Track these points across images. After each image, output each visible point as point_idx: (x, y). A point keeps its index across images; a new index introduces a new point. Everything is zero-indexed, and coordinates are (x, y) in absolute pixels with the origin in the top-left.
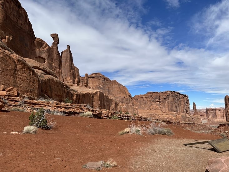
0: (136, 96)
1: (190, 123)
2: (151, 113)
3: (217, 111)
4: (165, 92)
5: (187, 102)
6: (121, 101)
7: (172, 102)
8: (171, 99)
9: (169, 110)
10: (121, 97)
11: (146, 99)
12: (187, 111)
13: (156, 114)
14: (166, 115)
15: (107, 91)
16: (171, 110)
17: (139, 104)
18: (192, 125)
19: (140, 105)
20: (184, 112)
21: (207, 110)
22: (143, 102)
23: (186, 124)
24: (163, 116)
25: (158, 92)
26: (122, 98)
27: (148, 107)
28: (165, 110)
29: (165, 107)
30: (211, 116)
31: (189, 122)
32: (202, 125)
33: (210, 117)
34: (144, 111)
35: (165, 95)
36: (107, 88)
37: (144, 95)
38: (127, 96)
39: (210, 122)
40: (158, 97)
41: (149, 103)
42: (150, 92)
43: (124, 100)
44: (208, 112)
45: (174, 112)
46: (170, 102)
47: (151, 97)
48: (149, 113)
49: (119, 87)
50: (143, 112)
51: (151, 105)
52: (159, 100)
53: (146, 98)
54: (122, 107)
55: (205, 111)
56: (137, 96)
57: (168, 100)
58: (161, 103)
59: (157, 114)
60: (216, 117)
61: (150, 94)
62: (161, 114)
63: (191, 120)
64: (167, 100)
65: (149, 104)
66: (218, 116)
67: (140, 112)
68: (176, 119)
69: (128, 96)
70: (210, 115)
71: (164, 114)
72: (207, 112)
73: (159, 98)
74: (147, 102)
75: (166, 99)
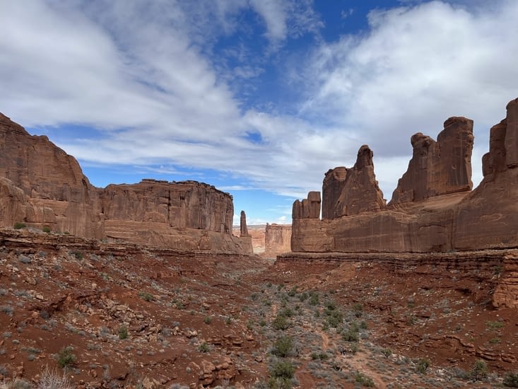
0: (110, 185)
1: (230, 253)
2: (144, 230)
3: (284, 231)
4: (184, 183)
5: (230, 209)
6: (56, 195)
7: (196, 206)
8: (194, 199)
9: (187, 224)
10: (57, 183)
11: (136, 196)
12: (226, 228)
13: (156, 233)
14: (178, 236)
15: (15, 162)
16: (193, 225)
17: (116, 205)
18: (232, 258)
19: (120, 208)
20: (220, 229)
21: (268, 227)
22: (128, 201)
23: (221, 256)
24: (171, 238)
25: (167, 182)
26: (61, 186)
27: (138, 215)
28: (178, 224)
29: (180, 216)
30: (273, 239)
31: (226, 252)
32: (251, 258)
33: (271, 242)
34: (128, 223)
35: (183, 189)
36: (17, 156)
37: (132, 186)
38: (75, 183)
39: (271, 251)
40: (167, 193)
41: (141, 204)
42: (149, 180)
43: (67, 194)
44: (270, 231)
45: (199, 228)
46: (192, 205)
47: (150, 192)
48: (140, 230)
49: (55, 156)
50: (126, 226)
51: (147, 210)
52: (167, 200)
53: (137, 193)
54: (35, 208)
55: (264, 229)
56: (115, 185)
57: (188, 201)
58: (171, 208)
59: (158, 232)
60: (282, 241)
61: (148, 185)
62: (167, 231)
63: (233, 246)
64: (186, 200)
65: (142, 209)
66: (284, 240)
67: (118, 226)
68: (199, 245)
69: (80, 183)
70: (271, 238)
71: (175, 231)
72: (267, 231)
73: (167, 196)
74: (137, 202)
75: (183, 199)
